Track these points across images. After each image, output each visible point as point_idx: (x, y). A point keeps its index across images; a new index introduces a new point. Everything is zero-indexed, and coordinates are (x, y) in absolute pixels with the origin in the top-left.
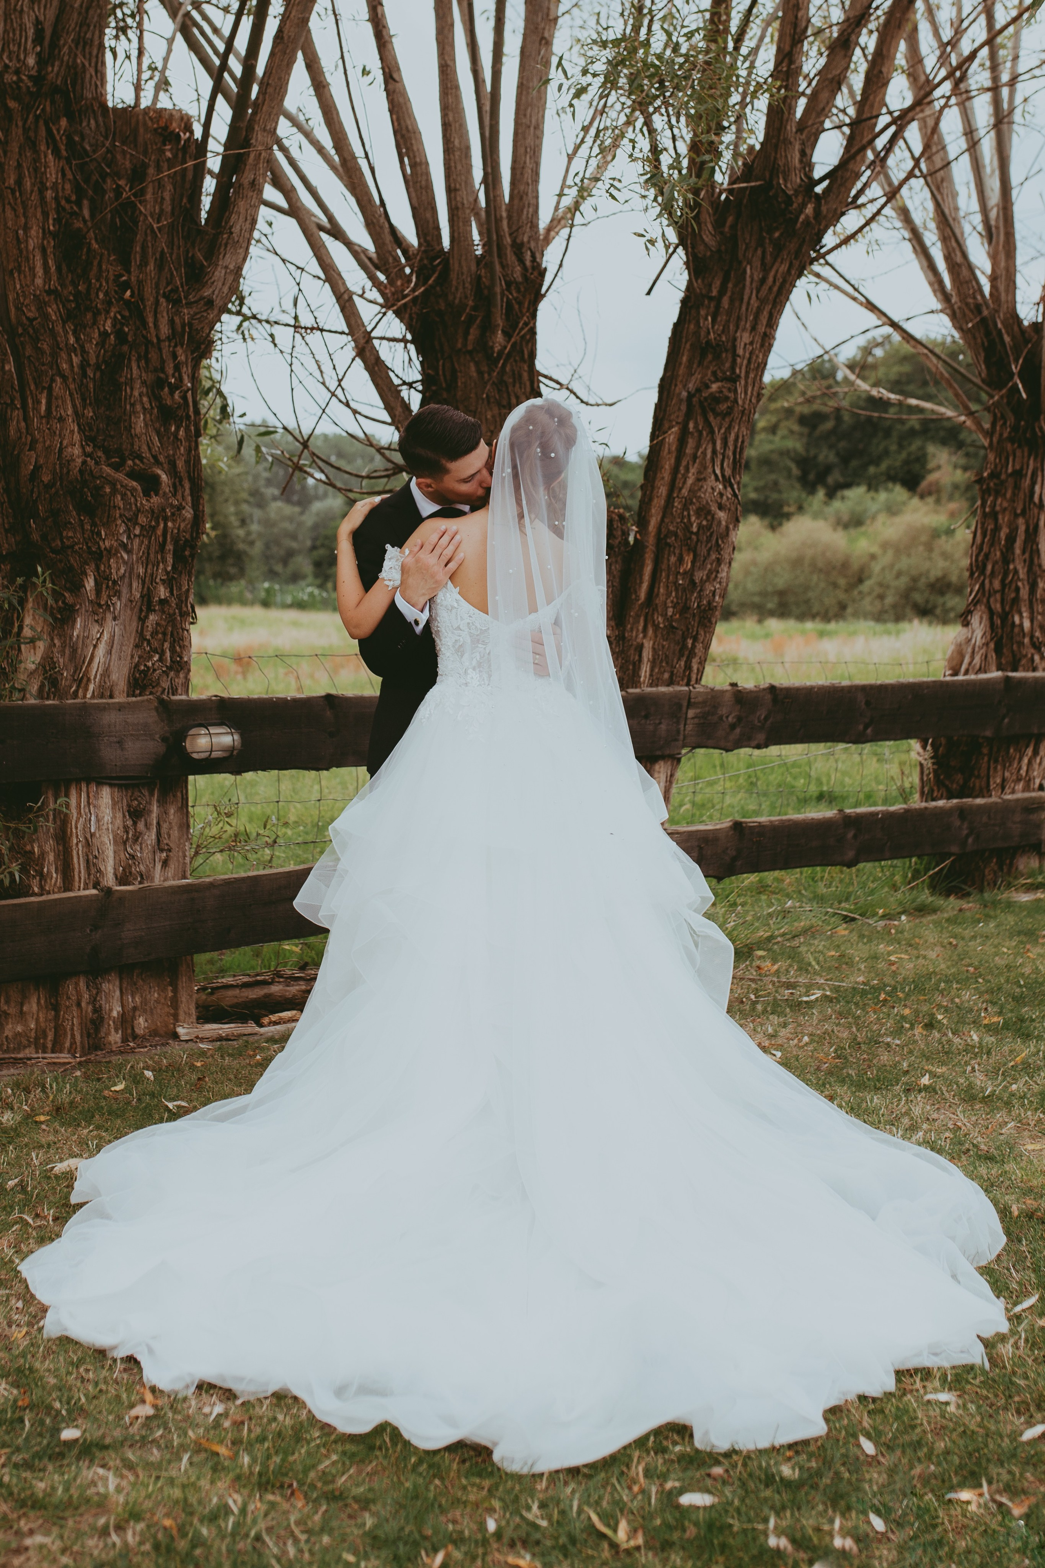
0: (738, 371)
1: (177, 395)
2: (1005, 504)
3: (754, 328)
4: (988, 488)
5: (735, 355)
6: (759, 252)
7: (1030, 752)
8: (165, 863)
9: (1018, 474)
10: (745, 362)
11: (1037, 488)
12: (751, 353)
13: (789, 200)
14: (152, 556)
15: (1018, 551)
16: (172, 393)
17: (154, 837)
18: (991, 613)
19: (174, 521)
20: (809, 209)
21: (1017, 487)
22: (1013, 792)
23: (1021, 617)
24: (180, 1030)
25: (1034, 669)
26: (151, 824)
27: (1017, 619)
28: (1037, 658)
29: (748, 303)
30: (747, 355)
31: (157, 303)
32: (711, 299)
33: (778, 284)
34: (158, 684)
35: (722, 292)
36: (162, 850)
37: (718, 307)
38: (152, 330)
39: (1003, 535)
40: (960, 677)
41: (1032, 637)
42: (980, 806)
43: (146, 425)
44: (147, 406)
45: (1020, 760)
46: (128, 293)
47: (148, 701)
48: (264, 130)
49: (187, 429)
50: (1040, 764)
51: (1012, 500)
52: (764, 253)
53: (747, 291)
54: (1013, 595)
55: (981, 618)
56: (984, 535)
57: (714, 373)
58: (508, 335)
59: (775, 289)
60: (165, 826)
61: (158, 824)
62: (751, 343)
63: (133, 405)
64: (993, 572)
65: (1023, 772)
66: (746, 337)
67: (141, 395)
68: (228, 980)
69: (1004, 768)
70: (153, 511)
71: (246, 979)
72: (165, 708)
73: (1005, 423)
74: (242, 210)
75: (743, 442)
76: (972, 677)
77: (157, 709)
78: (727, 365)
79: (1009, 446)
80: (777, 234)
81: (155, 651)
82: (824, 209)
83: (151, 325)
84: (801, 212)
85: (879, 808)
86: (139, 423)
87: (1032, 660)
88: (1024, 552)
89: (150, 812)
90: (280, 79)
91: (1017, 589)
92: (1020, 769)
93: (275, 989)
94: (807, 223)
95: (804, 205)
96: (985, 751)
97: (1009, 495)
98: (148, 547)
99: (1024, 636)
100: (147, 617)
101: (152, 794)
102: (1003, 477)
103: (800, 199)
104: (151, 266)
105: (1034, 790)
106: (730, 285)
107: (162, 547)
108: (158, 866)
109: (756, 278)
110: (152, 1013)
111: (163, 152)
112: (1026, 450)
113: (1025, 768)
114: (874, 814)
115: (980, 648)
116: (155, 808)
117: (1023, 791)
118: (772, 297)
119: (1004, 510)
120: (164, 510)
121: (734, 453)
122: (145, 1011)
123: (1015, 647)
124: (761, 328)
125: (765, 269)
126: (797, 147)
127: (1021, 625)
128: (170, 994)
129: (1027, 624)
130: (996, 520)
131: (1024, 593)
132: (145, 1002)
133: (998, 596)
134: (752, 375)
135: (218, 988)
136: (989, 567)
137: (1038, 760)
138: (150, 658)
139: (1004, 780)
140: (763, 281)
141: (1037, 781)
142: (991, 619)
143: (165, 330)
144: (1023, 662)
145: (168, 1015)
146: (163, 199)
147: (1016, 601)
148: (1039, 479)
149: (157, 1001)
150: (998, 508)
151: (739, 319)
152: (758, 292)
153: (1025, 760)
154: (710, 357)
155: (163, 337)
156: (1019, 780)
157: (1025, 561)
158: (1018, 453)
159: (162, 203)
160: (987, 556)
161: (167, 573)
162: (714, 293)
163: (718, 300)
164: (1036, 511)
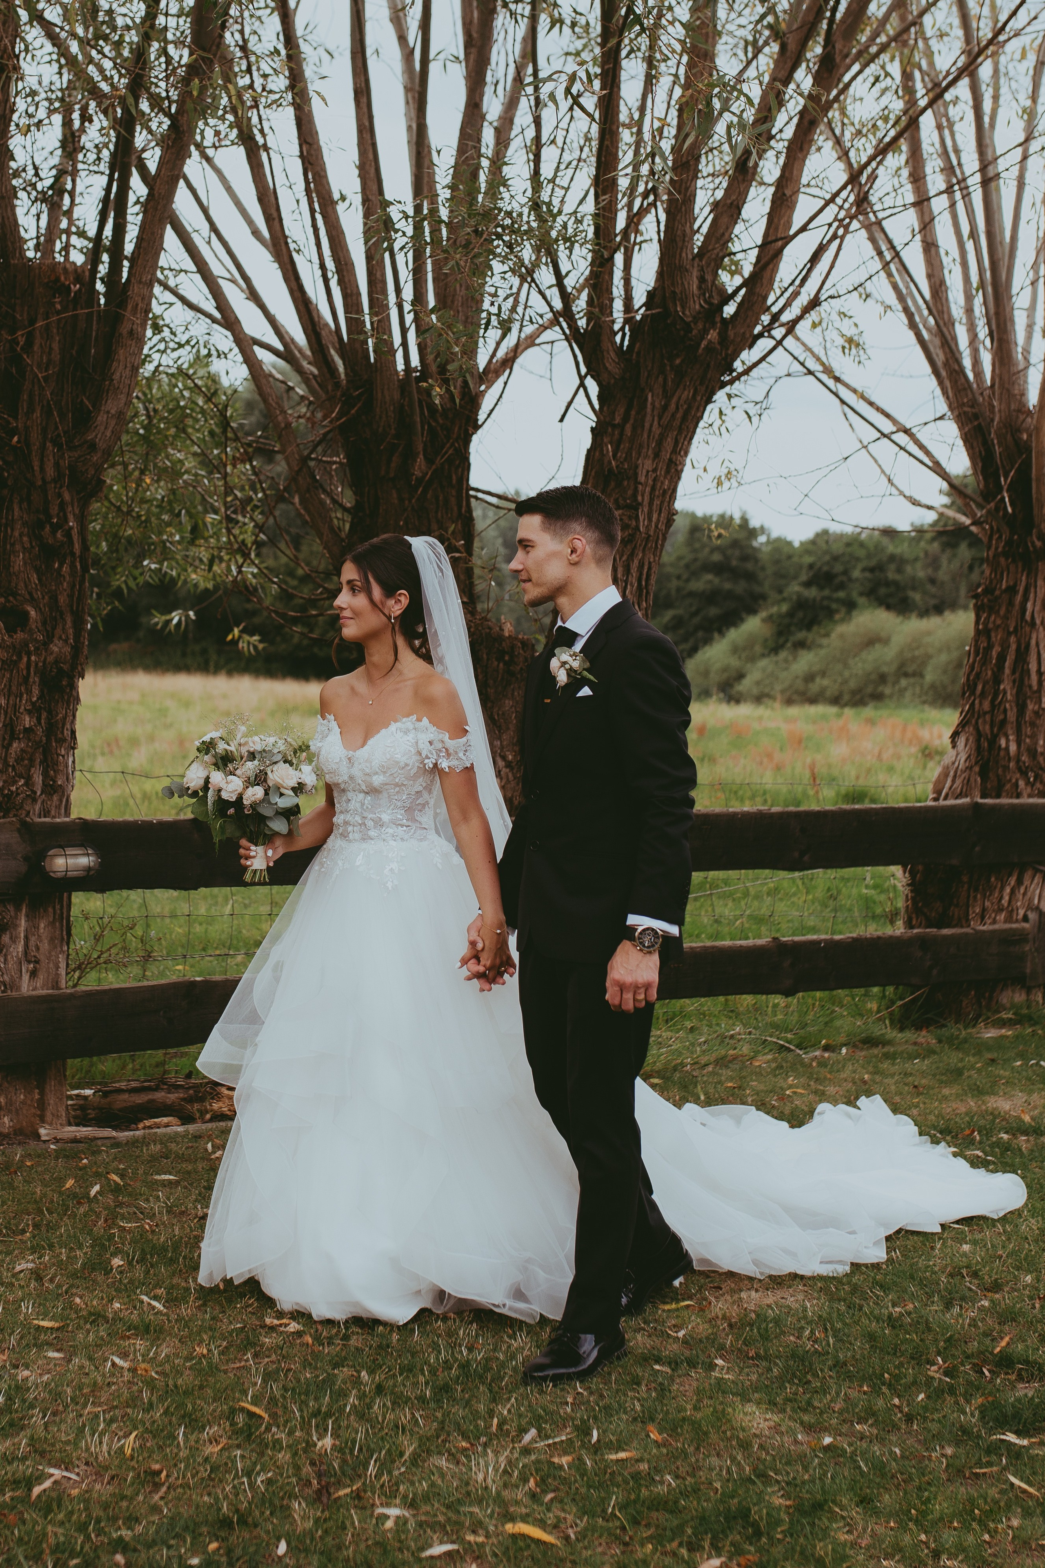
0: (640, 498)
1: (59, 535)
2: (999, 622)
3: (657, 455)
4: (983, 604)
5: (637, 483)
6: (661, 379)
7: (1013, 881)
8: (33, 974)
9: (1012, 590)
10: (648, 489)
11: (1029, 605)
12: (655, 480)
13: (688, 327)
14: (14, 688)
15: (1007, 671)
16: (54, 532)
17: (21, 949)
18: (979, 735)
19: (38, 655)
20: (713, 335)
21: (1011, 603)
22: (994, 922)
23: (1008, 741)
24: (42, 1131)
25: (1018, 796)
26: (18, 937)
27: (1003, 742)
28: (1021, 783)
29: (650, 431)
30: (650, 482)
31: (43, 447)
32: (614, 426)
33: (681, 411)
34: (21, 807)
35: (625, 419)
36: (29, 962)
37: (621, 434)
38: (37, 473)
39: (994, 654)
40: (942, 802)
41: (1018, 761)
42: (945, 937)
43: (25, 563)
44: (27, 545)
45: (1002, 889)
46: (16, 439)
47: (11, 823)
48: (140, 282)
49: (73, 566)
50: (1024, 894)
51: (1006, 618)
52: (665, 380)
53: (648, 418)
54: (1001, 717)
55: (967, 740)
56: (977, 653)
57: (616, 501)
58: (430, 461)
59: (679, 415)
60: (33, 940)
61: (26, 938)
62: (655, 470)
63: (13, 545)
64: (983, 692)
65: (1005, 902)
66: (648, 464)
67: (21, 535)
68: (123, 1085)
69: (984, 897)
70: (14, 647)
71: (134, 1084)
72: (27, 829)
73: (1000, 537)
74: (122, 358)
75: (650, 568)
76: (951, 802)
77: (19, 831)
78: (630, 492)
79: (1002, 560)
80: (678, 361)
81: (21, 776)
82: (731, 333)
83: (36, 468)
84: (702, 338)
85: (823, 937)
86: (19, 561)
87: (1016, 785)
88: (1013, 672)
89: (16, 926)
90: (153, 233)
91: (1005, 710)
92: (1001, 898)
93: (159, 1096)
94: (709, 349)
95: (705, 331)
96: (965, 879)
97: (1002, 612)
98: (10, 680)
99: (1009, 760)
100: (10, 745)
101: (18, 909)
102: (997, 593)
103: (700, 325)
104: (37, 414)
105: (1017, 921)
106: (633, 413)
107: (26, 679)
108: (26, 977)
109: (657, 405)
110: (17, 1113)
111: (53, 304)
112: (1020, 565)
113: (1006, 898)
114: (816, 943)
115: (963, 772)
116: (23, 923)
117: (1005, 922)
118: (677, 423)
119: (997, 627)
120: (27, 645)
121: (639, 580)
122: (10, 1111)
123: (1000, 771)
124: (666, 455)
125: (667, 396)
126: (695, 273)
127: (1007, 749)
128: (37, 1097)
129: (1013, 748)
130: (989, 638)
131: (1012, 716)
132: (10, 1103)
133: (988, 717)
134: (657, 502)
135: (111, 1092)
136: (980, 687)
137: (1022, 890)
138: (15, 782)
139: (984, 910)
140: (665, 408)
141: (1021, 912)
142: (978, 741)
143: (50, 472)
144: (1008, 786)
145: (34, 1115)
146: (51, 349)
147: (1004, 722)
148: (1032, 595)
149: (23, 1102)
150: (991, 625)
151: (641, 446)
152: (660, 418)
153: (1008, 890)
154: (613, 484)
155: (49, 479)
156: (1000, 910)
157: (1014, 681)
158: (1012, 568)
159: (50, 354)
160: (978, 675)
161: (33, 704)
162: (618, 420)
163: (622, 427)
164: (1028, 629)
